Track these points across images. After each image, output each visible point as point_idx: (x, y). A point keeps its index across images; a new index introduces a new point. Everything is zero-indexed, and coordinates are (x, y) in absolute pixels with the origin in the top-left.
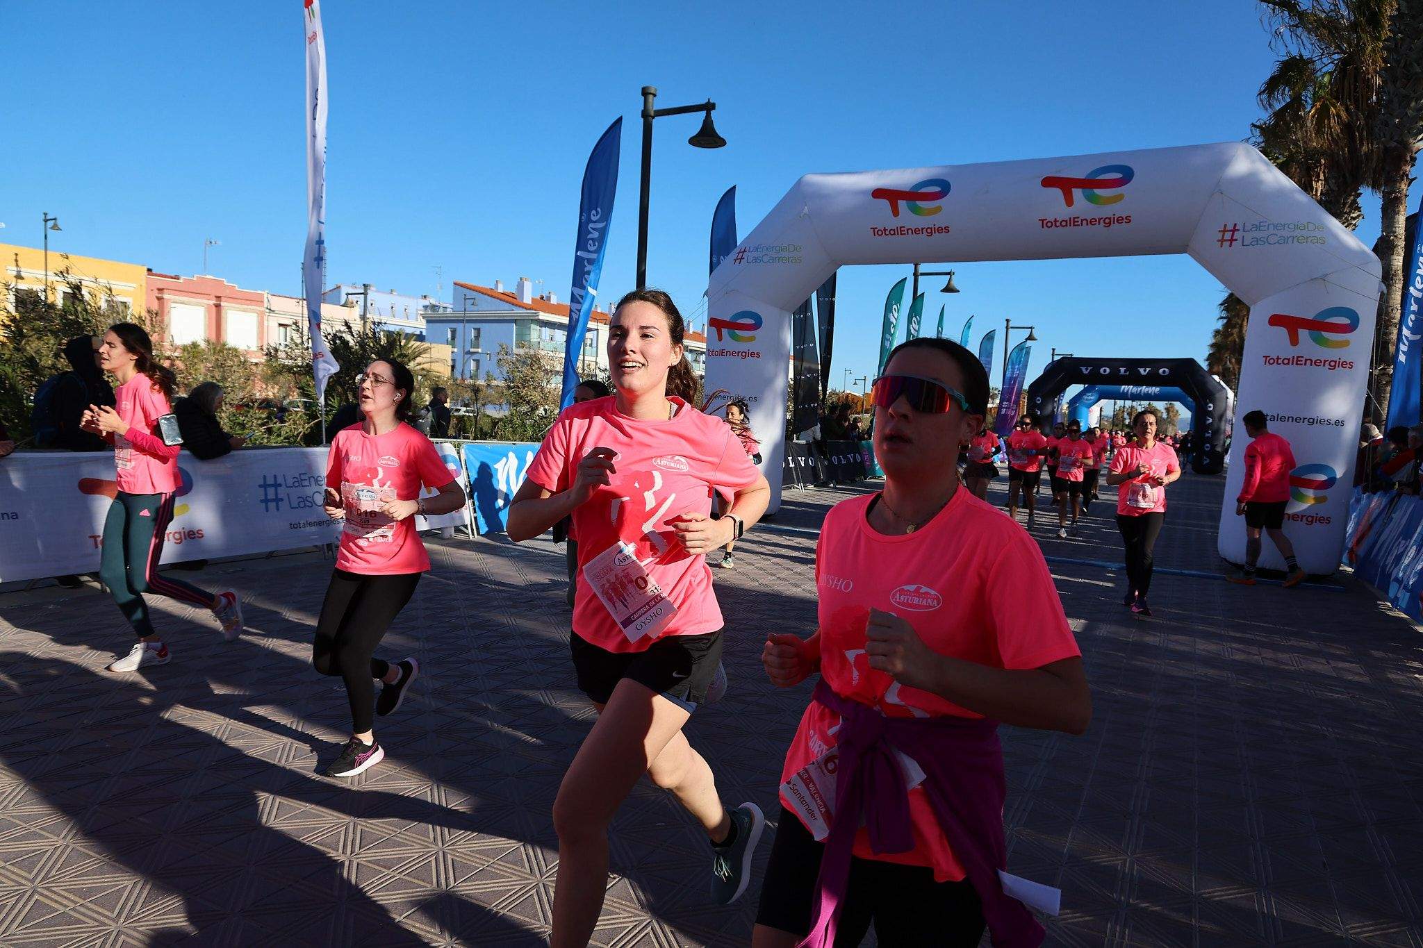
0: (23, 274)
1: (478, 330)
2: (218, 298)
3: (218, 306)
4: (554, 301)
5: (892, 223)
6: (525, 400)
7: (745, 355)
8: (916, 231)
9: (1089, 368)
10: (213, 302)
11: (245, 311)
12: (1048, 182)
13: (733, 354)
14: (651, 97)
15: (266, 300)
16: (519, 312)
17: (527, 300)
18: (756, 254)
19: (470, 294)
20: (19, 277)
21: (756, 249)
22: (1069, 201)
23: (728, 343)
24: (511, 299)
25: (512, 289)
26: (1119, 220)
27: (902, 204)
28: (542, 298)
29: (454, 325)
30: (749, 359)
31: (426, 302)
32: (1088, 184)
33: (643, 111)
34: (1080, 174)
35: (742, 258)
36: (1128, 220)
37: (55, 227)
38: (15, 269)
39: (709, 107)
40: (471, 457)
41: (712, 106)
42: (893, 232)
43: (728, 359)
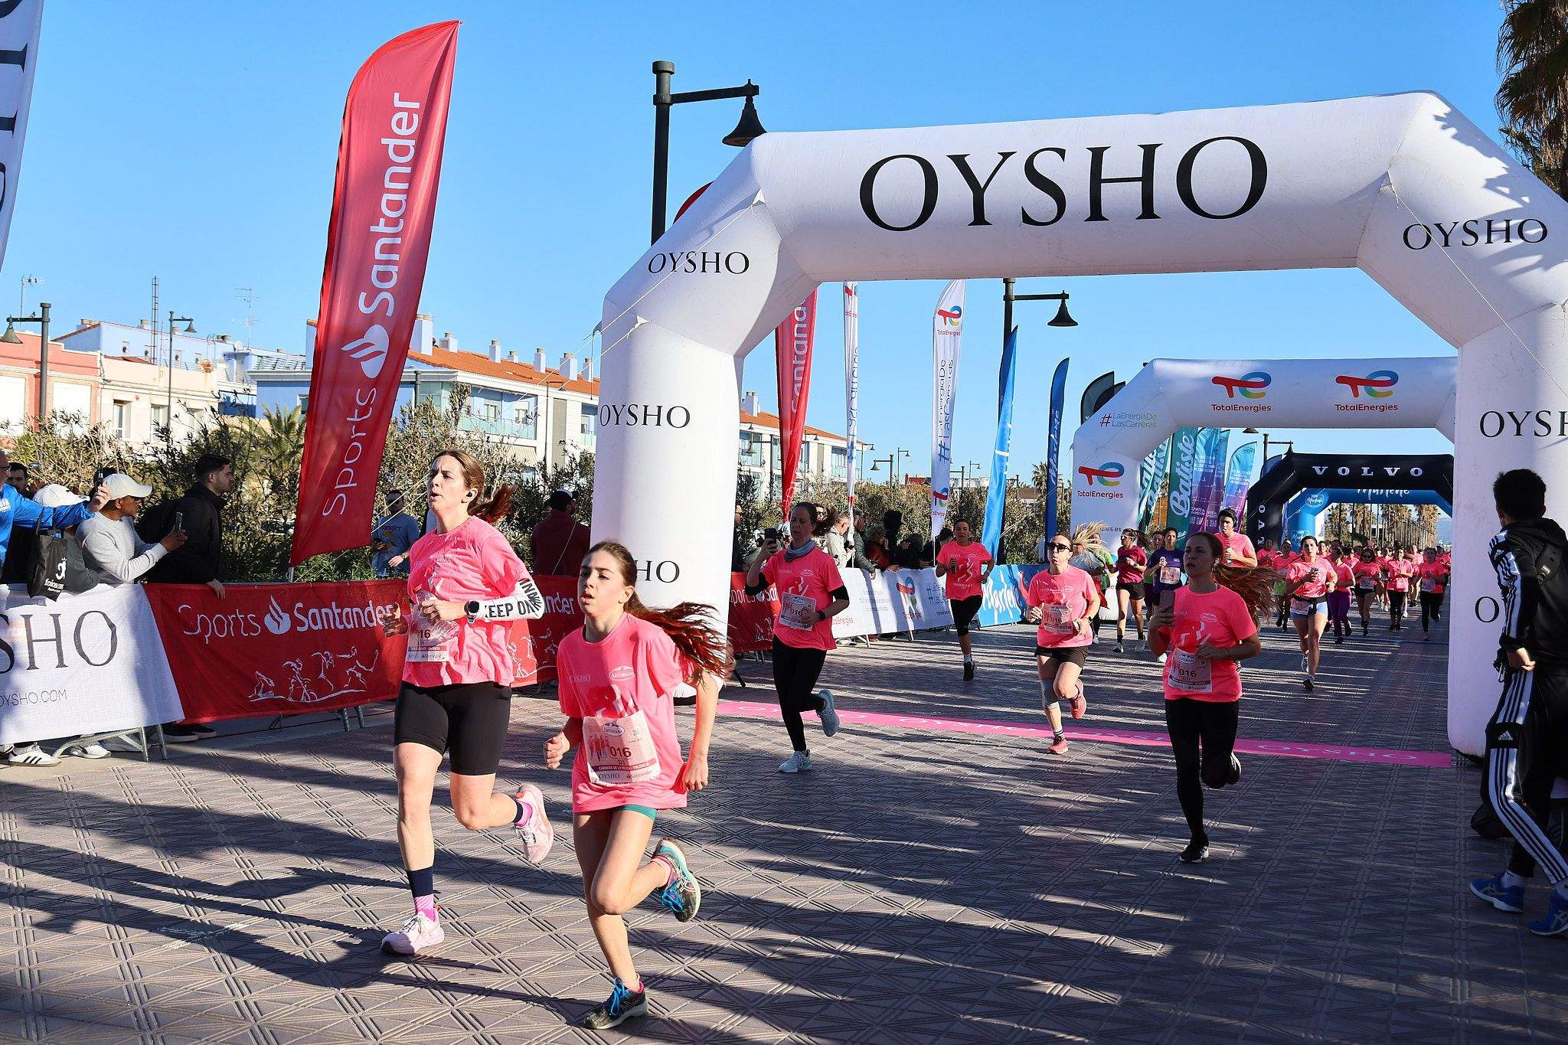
2: (38, 365)
3: (40, 377)
4: (453, 347)
5: (1230, 402)
8: (1246, 408)
9: (1325, 468)
10: (32, 371)
11: (75, 382)
12: (1341, 380)
13: (1103, 494)
14: (1011, 285)
15: (97, 366)
16: (422, 370)
17: (427, 349)
18: (1121, 420)
21: (1120, 416)
22: (1356, 394)
23: (1096, 484)
26: (1390, 407)
27: (1235, 389)
30: (1115, 498)
31: (227, 347)
32: (1368, 383)
35: (1107, 422)
36: (1396, 408)
39: (1064, 296)
41: (1067, 296)
42: (1229, 408)
43: (1099, 498)
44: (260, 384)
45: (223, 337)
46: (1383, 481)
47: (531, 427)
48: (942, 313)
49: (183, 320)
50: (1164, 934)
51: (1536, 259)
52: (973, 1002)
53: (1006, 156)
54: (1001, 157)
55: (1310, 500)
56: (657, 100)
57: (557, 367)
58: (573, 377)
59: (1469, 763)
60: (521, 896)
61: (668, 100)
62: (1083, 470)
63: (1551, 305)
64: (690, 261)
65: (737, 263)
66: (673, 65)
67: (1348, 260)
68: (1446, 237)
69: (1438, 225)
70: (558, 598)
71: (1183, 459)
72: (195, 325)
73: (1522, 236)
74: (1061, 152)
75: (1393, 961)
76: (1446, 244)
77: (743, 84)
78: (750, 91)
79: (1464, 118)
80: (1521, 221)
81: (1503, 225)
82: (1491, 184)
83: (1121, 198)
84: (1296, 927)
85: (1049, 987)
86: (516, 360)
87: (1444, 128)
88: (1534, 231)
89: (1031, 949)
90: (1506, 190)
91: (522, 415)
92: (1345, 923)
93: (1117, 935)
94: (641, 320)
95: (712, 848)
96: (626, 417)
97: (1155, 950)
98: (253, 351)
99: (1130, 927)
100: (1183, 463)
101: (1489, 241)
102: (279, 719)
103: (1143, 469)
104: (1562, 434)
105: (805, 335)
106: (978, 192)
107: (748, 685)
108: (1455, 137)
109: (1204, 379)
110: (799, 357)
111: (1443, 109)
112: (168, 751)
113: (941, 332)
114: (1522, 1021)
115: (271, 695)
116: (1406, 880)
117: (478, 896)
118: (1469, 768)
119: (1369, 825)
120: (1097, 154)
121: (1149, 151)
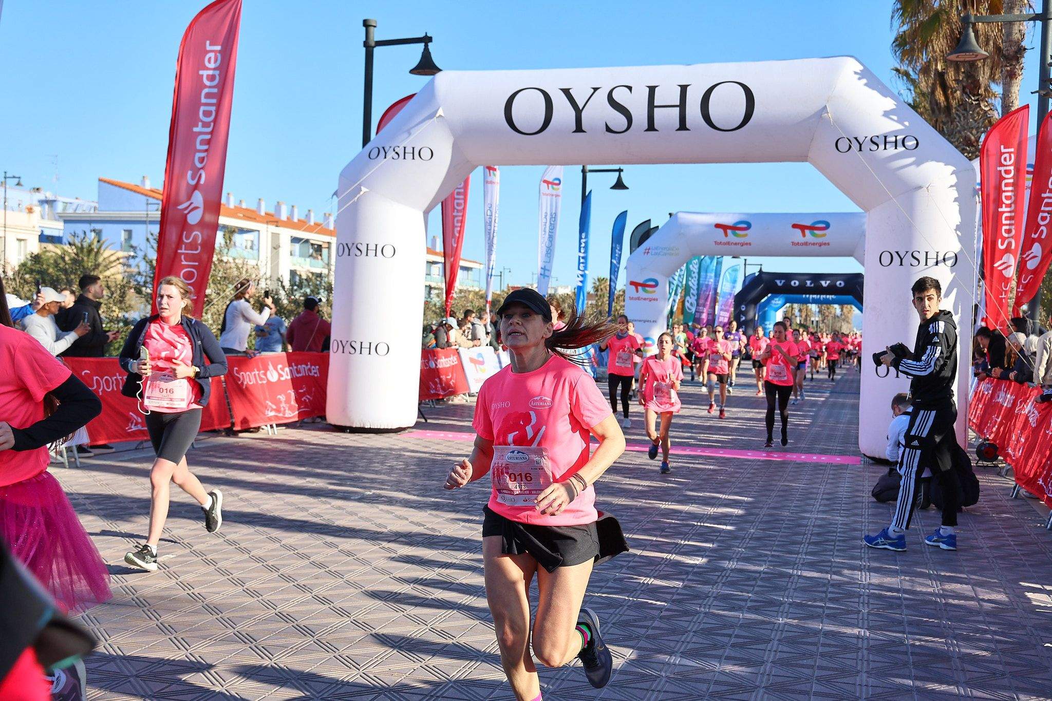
1: (129, 233)
5: (725, 240)
7: (649, 300)
8: (736, 244)
9: (783, 281)
12: (795, 226)
13: (645, 299)
18: (656, 251)
21: (656, 248)
22: (804, 235)
23: (641, 292)
24: (157, 195)
26: (825, 244)
27: (729, 231)
30: (653, 301)
31: (41, 196)
32: (812, 228)
33: (583, 170)
34: (809, 224)
35: (648, 252)
36: (829, 244)
41: (622, 170)
42: (725, 244)
43: (642, 301)
44: (66, 222)
45: (38, 189)
46: (819, 290)
47: (255, 252)
48: (545, 181)
49: (14, 177)
50: (703, 553)
51: (912, 160)
52: (601, 587)
53: (595, 89)
54: (593, 90)
55: (773, 302)
56: (366, 44)
57: (272, 211)
58: (284, 217)
59: (871, 461)
60: (330, 539)
61: (373, 44)
62: (632, 283)
63: (920, 187)
64: (397, 153)
65: (426, 154)
66: (376, 22)
67: (803, 158)
68: (860, 145)
69: (856, 138)
70: (309, 366)
71: (693, 275)
72: (22, 182)
73: (904, 146)
74: (630, 88)
75: (830, 564)
76: (860, 150)
77: (422, 35)
78: (427, 40)
79: (871, 73)
80: (904, 136)
81: (893, 139)
82: (887, 114)
83: (667, 117)
84: (774, 548)
85: (643, 580)
87: (859, 79)
88: (911, 143)
89: (629, 562)
90: (895, 118)
91: (249, 244)
92: (802, 546)
93: (676, 554)
94: (364, 189)
95: (434, 512)
96: (354, 251)
97: (699, 561)
98: (59, 198)
99: (682, 550)
100: (692, 278)
101: (885, 149)
102: (142, 443)
103: (670, 283)
104: (926, 265)
105: (462, 197)
106: (578, 112)
107: (429, 421)
108: (866, 85)
109: (709, 225)
110: (458, 211)
111: (859, 68)
112: (80, 463)
113: (544, 194)
114: (898, 591)
115: (140, 427)
116: (836, 524)
117: (303, 539)
118: (872, 464)
119: (814, 496)
120: (652, 90)
121: (684, 89)
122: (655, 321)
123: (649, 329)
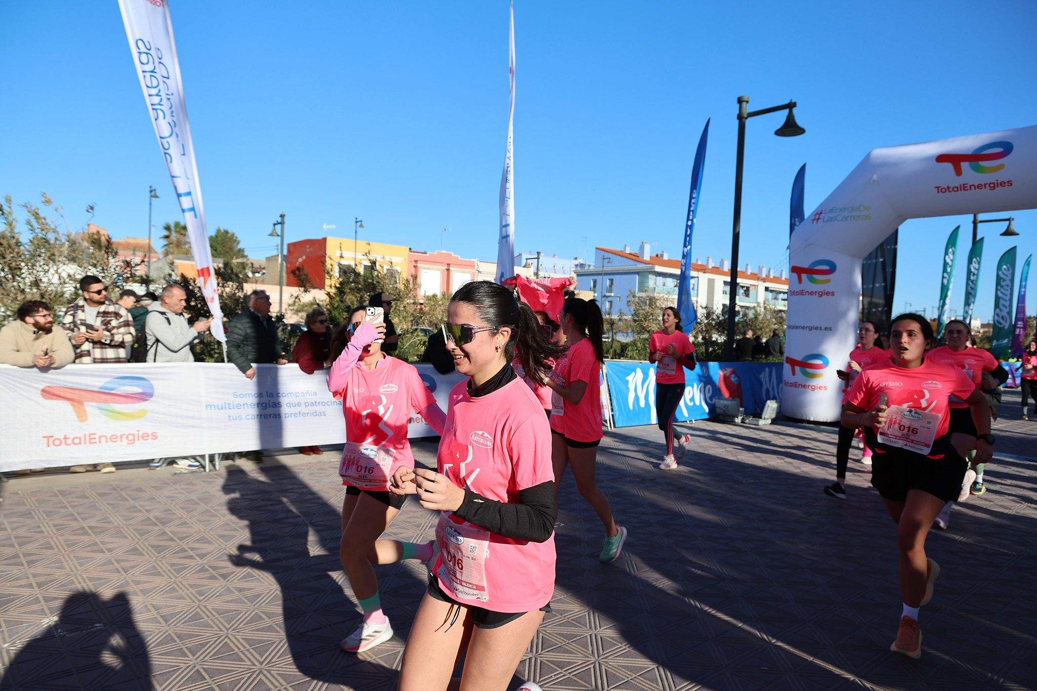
0: (344, 255)
1: (612, 280)
2: (448, 265)
3: (448, 270)
4: (666, 257)
5: (957, 181)
6: (646, 330)
7: (821, 294)
8: (979, 186)
10: (445, 267)
11: (464, 272)
13: (811, 293)
14: (744, 104)
15: (476, 265)
16: (641, 266)
17: (647, 257)
18: (831, 215)
19: (607, 255)
20: (341, 257)
21: (831, 211)
23: (807, 284)
24: (635, 257)
25: (636, 250)
27: (965, 165)
28: (657, 256)
29: (595, 277)
30: (825, 297)
31: (577, 262)
33: (738, 115)
35: (819, 219)
37: (361, 226)
38: (339, 252)
39: (791, 106)
40: (611, 372)
41: (793, 105)
42: (957, 189)
43: (807, 298)
86: (699, 263)
109: (927, 159)
122: (829, 329)
123: (820, 342)
